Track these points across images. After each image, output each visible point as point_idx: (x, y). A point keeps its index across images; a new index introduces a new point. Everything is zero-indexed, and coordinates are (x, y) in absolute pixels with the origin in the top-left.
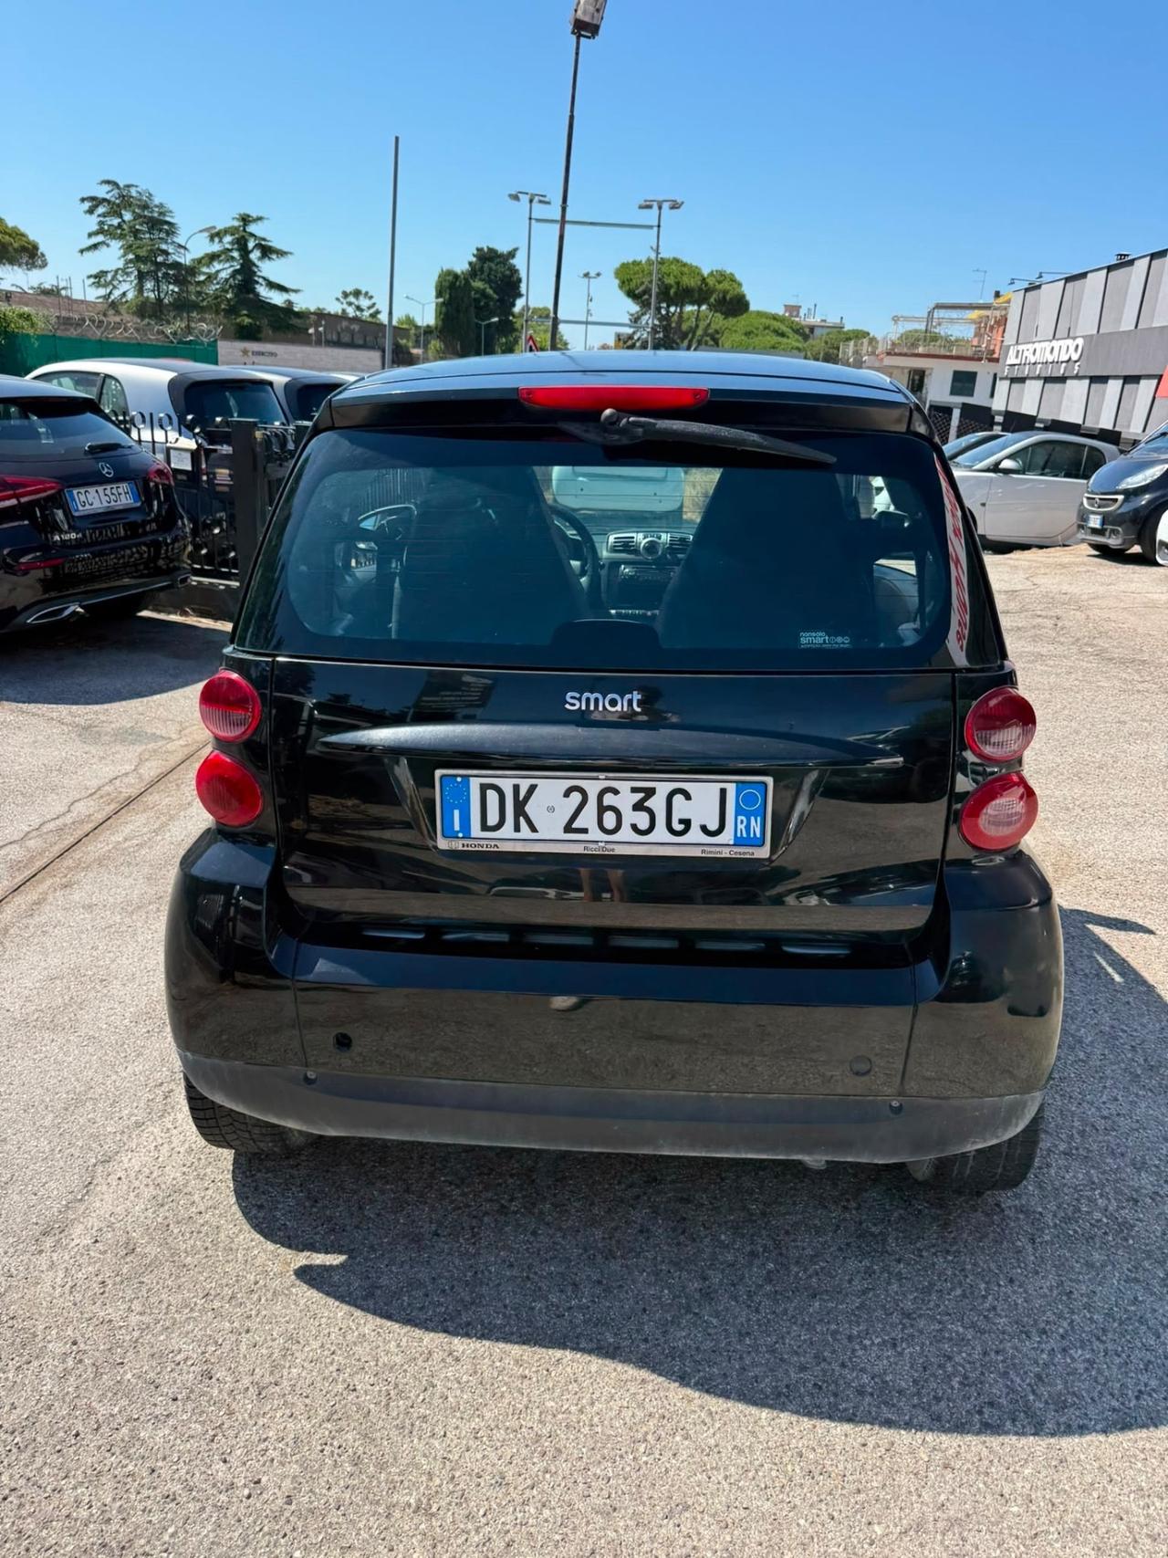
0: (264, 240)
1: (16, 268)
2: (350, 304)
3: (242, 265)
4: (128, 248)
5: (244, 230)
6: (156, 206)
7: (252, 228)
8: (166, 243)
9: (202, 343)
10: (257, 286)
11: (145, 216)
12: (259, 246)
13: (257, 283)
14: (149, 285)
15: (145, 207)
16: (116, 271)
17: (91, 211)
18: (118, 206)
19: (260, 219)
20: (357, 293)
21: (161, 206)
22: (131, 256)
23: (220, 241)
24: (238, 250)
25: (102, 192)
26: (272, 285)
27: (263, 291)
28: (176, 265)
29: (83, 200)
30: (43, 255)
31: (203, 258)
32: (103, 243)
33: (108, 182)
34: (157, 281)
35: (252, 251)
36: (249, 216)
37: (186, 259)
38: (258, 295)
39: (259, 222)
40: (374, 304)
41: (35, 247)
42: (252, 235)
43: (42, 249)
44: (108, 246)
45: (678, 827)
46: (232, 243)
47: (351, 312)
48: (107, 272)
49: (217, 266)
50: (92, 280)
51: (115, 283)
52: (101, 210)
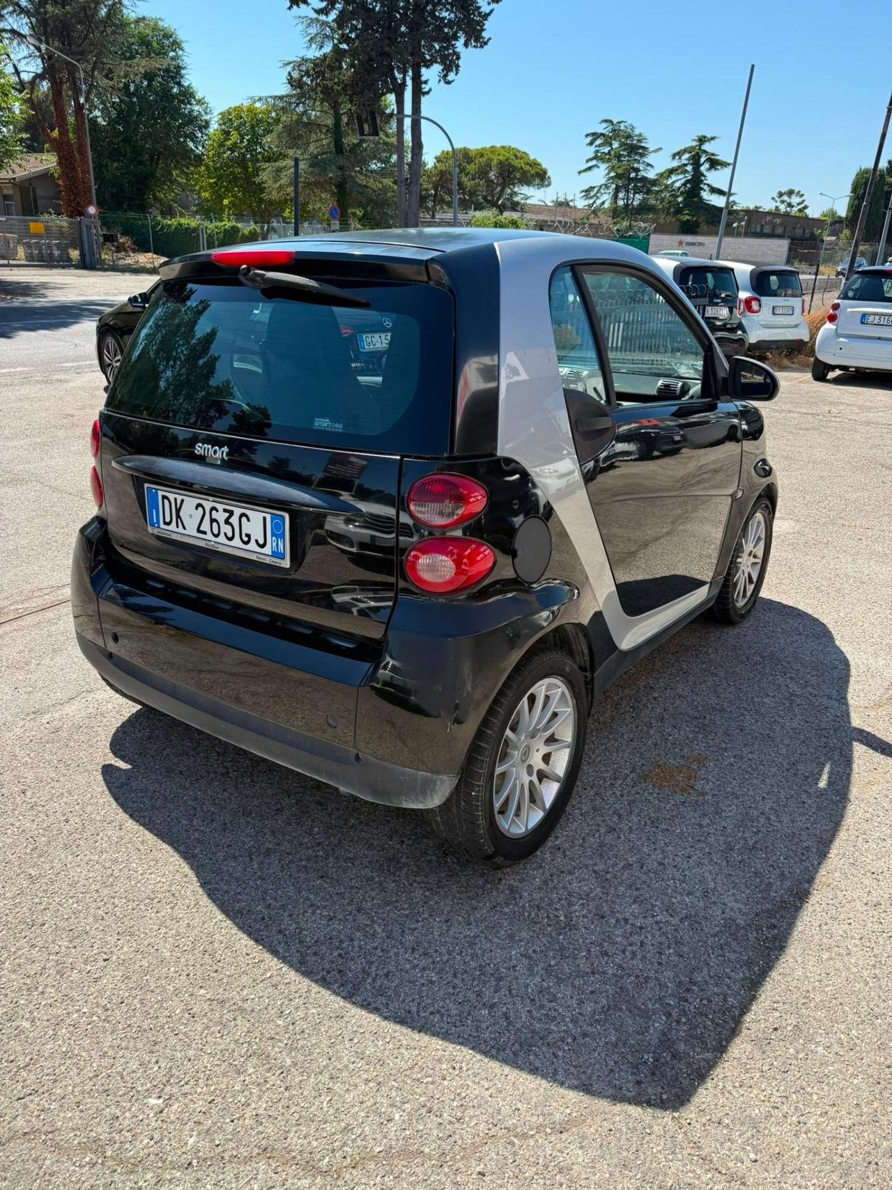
0: (713, 155)
1: (531, 188)
2: (783, 202)
3: (693, 176)
4: (612, 168)
5: (700, 149)
6: (636, 136)
7: (706, 147)
8: (639, 163)
9: (638, 238)
10: (702, 192)
11: (627, 144)
12: (709, 160)
13: (702, 189)
14: (621, 195)
15: (629, 137)
16: (601, 187)
17: (591, 144)
18: (610, 138)
19: (713, 138)
20: (790, 193)
21: (640, 135)
22: (612, 174)
23: (680, 158)
24: (692, 164)
25: (601, 129)
26: (714, 190)
27: (706, 195)
28: (644, 179)
29: (587, 136)
30: (549, 178)
31: (665, 172)
32: (596, 166)
33: (606, 121)
34: (627, 191)
35: (703, 164)
36: (705, 137)
37: (651, 175)
38: (701, 199)
39: (712, 142)
40: (804, 201)
41: (545, 173)
42: (705, 152)
43: (549, 174)
44: (598, 167)
45: (246, 539)
46: (689, 159)
47: (783, 208)
48: (594, 187)
49: (674, 178)
50: (584, 194)
51: (598, 195)
52: (598, 142)
